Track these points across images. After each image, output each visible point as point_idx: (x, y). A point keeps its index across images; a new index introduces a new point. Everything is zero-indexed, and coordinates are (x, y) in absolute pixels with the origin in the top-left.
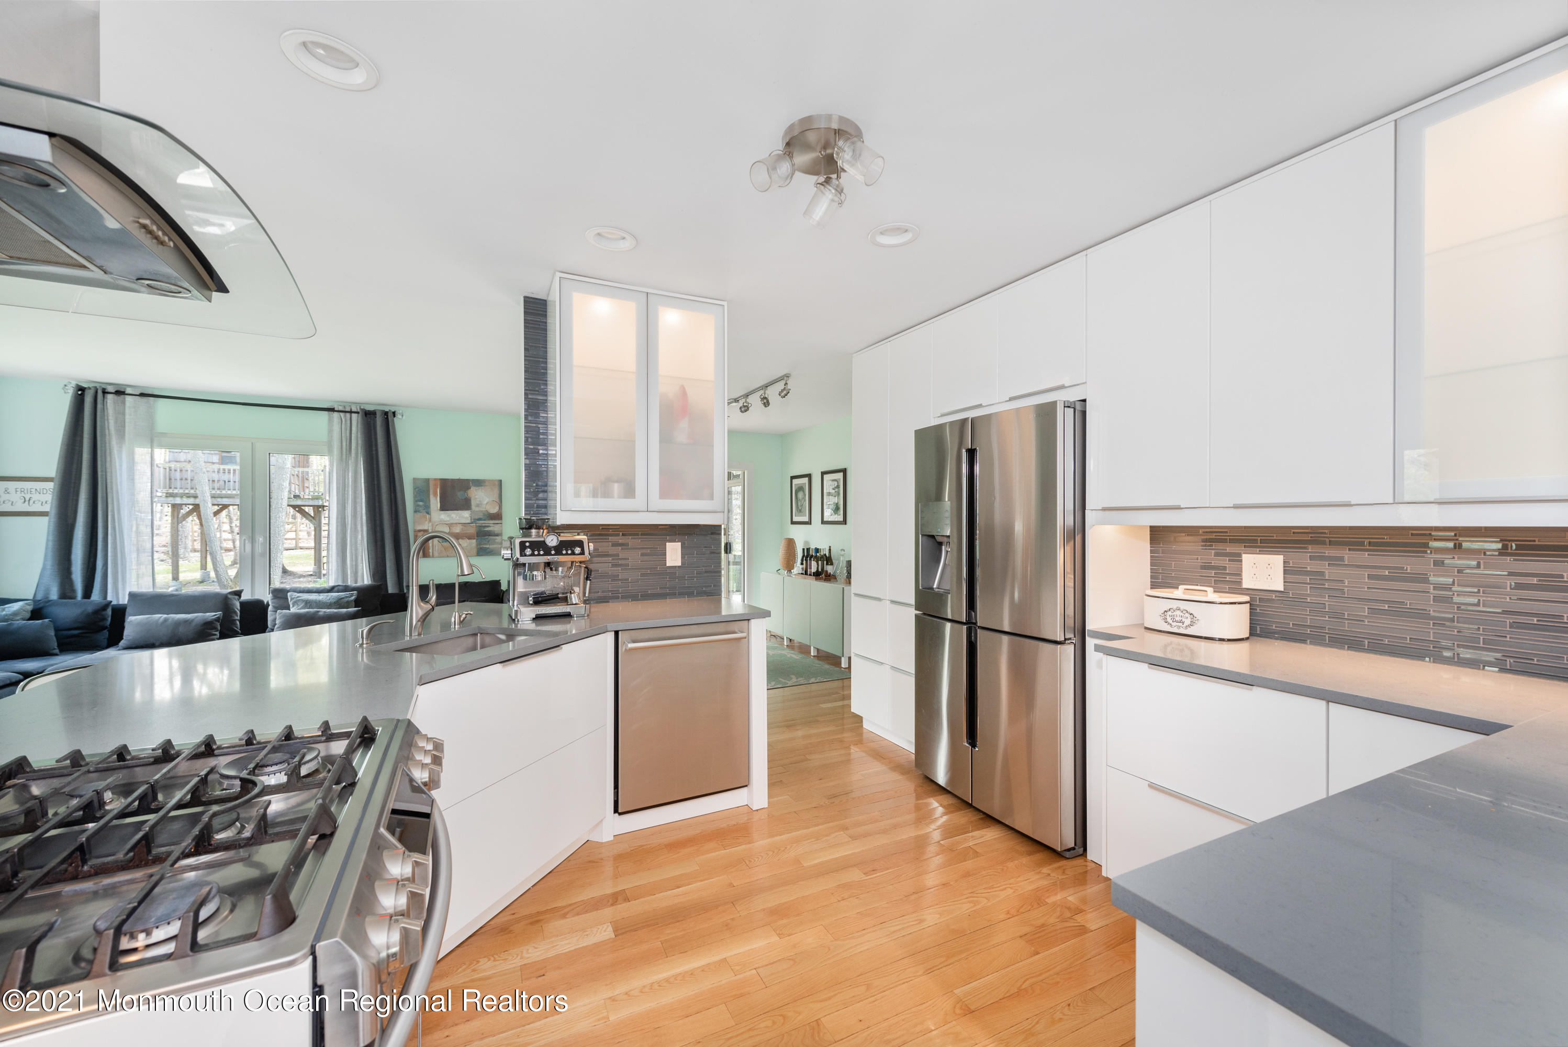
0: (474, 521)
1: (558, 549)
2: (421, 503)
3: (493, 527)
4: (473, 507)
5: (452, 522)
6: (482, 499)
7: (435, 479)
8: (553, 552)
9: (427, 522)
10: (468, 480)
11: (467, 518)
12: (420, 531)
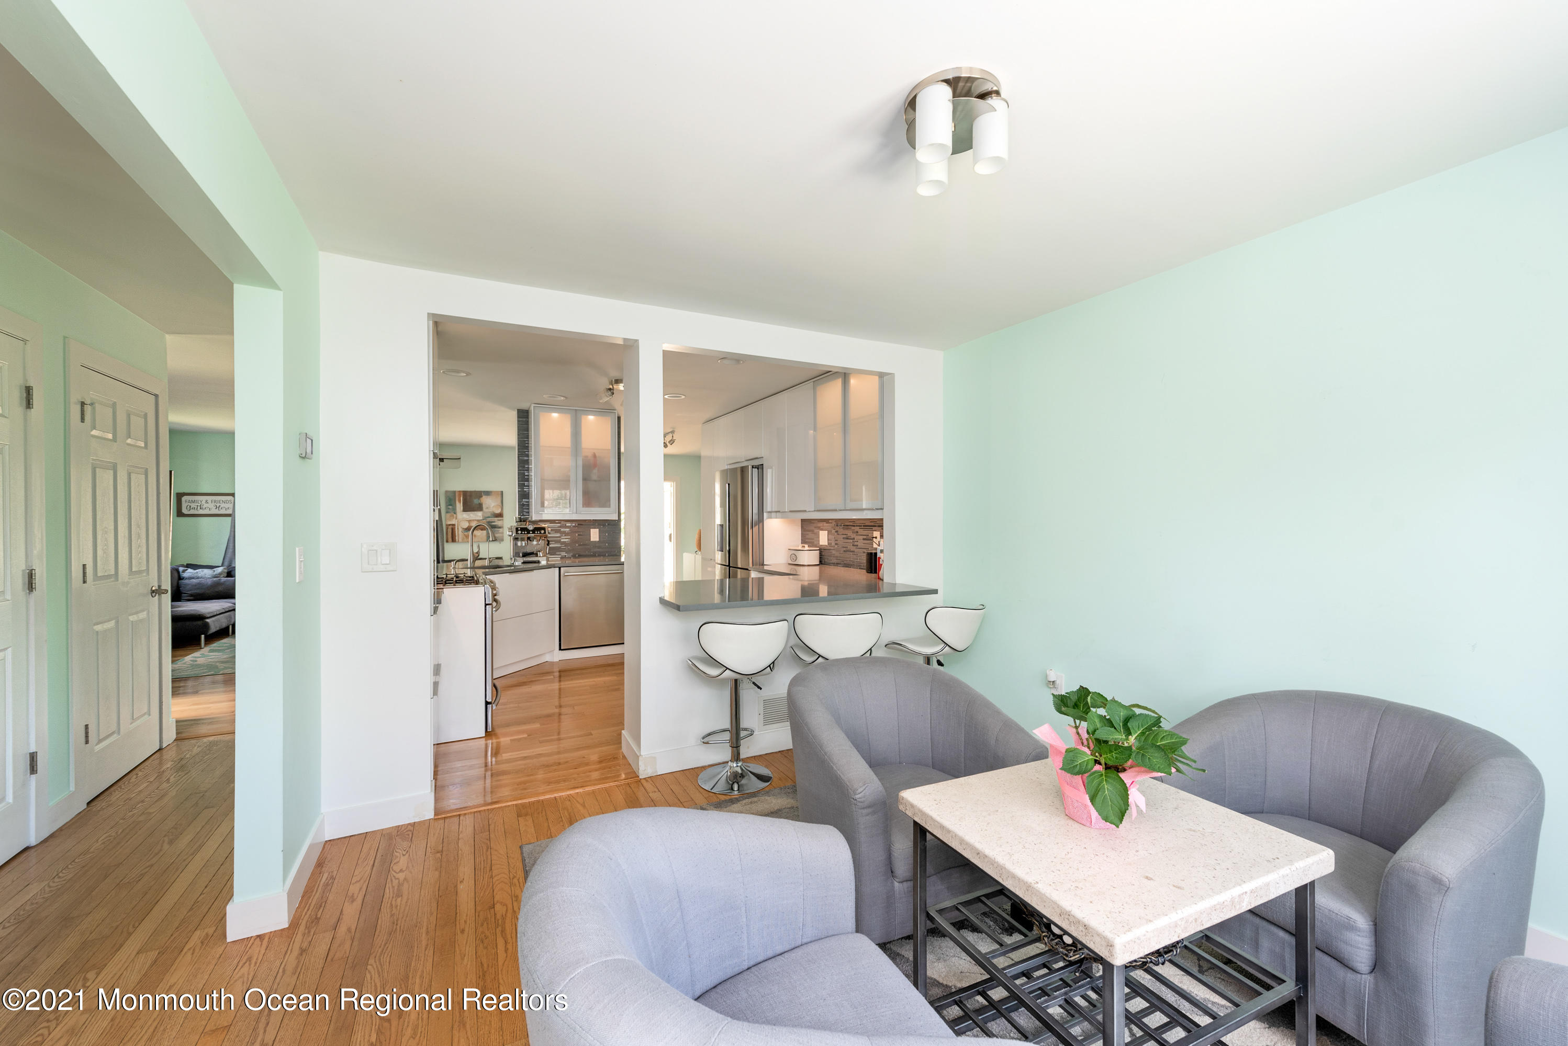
0: (485, 518)
1: (534, 531)
2: (450, 507)
3: (497, 522)
4: (484, 509)
5: (471, 519)
6: (490, 504)
7: (460, 491)
8: (531, 532)
9: (454, 519)
10: (481, 492)
11: (480, 516)
12: (450, 525)
